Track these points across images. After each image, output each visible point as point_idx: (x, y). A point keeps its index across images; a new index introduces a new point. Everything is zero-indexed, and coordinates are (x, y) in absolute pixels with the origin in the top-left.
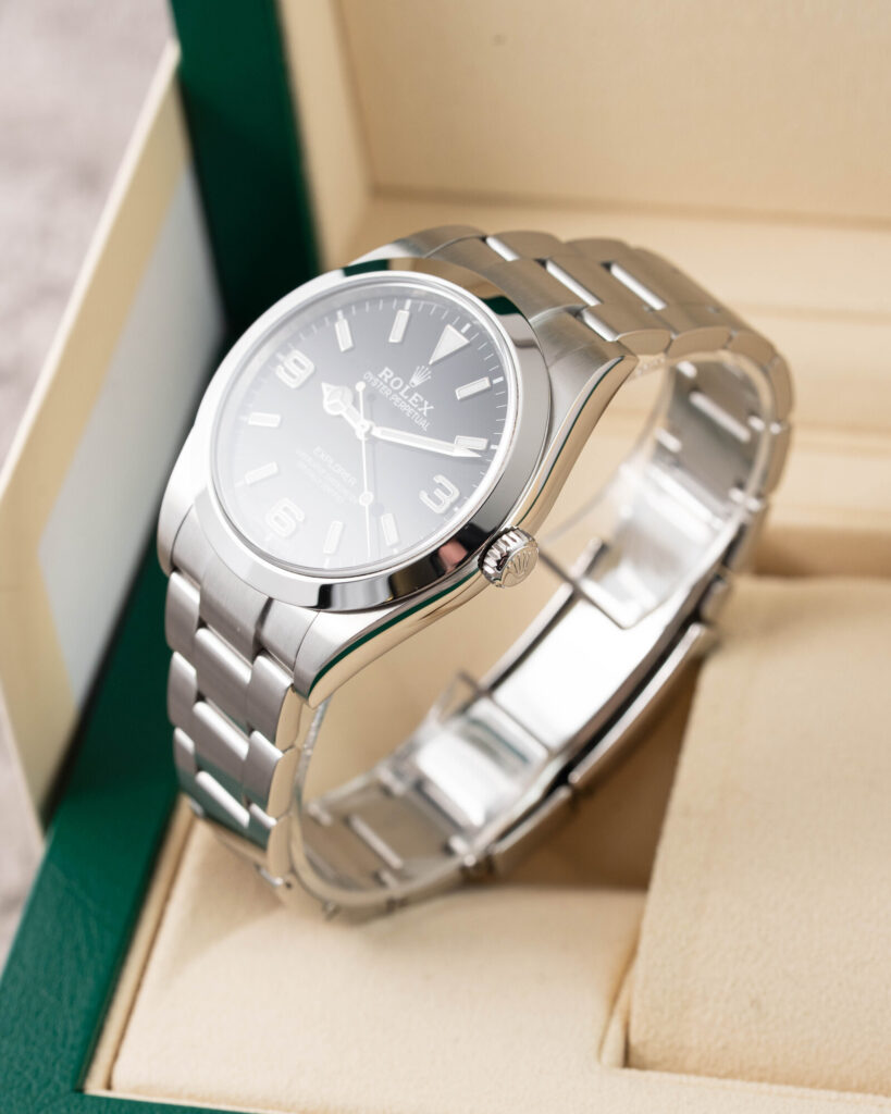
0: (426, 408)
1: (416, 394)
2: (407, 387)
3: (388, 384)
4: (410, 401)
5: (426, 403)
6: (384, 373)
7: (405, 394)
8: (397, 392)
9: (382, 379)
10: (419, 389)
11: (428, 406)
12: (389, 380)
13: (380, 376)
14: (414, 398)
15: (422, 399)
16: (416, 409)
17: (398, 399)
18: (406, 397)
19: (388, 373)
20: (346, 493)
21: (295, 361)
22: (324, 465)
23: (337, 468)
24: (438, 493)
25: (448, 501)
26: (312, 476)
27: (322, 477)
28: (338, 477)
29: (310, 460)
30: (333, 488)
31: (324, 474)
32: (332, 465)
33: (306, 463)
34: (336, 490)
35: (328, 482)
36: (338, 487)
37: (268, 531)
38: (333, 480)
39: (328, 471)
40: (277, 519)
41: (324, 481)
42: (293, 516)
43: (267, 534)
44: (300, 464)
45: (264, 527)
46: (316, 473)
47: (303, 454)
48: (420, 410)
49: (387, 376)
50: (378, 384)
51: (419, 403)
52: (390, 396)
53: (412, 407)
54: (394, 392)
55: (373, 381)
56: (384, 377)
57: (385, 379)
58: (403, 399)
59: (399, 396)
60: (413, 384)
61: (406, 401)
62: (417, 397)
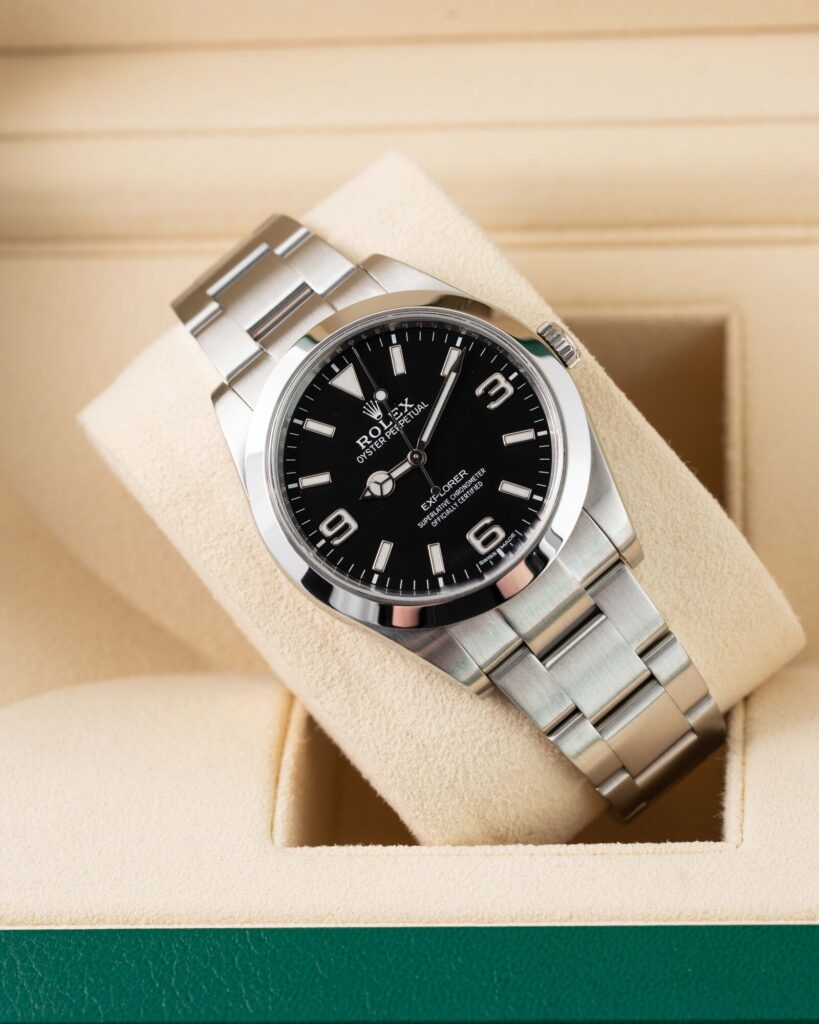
0: (406, 405)
1: (390, 414)
2: (381, 422)
3: (374, 440)
4: (395, 419)
5: (401, 405)
6: (361, 445)
7: (387, 424)
8: (383, 431)
9: (367, 445)
11: (404, 403)
12: (370, 438)
13: (363, 447)
14: (393, 416)
15: (396, 409)
16: (404, 415)
17: (391, 431)
18: (391, 423)
20: (473, 479)
21: (331, 526)
22: (440, 500)
23: (446, 488)
24: (493, 392)
25: (503, 383)
26: (448, 512)
27: (452, 502)
28: (455, 487)
29: (433, 514)
30: (465, 492)
31: (450, 500)
32: (442, 492)
33: (435, 517)
34: (469, 489)
35: (459, 497)
36: (465, 487)
37: (494, 554)
38: (458, 492)
39: (447, 496)
40: (485, 543)
41: (456, 500)
42: (486, 528)
43: (498, 555)
44: (435, 523)
45: (491, 557)
46: (446, 508)
47: (425, 520)
48: (406, 410)
49: (366, 441)
50: (371, 449)
51: (399, 412)
52: (386, 438)
53: (402, 418)
54: (383, 434)
55: (367, 455)
56: (365, 444)
57: (369, 442)
58: (392, 426)
59: (388, 429)
60: (379, 417)
61: (394, 423)
62: (393, 413)
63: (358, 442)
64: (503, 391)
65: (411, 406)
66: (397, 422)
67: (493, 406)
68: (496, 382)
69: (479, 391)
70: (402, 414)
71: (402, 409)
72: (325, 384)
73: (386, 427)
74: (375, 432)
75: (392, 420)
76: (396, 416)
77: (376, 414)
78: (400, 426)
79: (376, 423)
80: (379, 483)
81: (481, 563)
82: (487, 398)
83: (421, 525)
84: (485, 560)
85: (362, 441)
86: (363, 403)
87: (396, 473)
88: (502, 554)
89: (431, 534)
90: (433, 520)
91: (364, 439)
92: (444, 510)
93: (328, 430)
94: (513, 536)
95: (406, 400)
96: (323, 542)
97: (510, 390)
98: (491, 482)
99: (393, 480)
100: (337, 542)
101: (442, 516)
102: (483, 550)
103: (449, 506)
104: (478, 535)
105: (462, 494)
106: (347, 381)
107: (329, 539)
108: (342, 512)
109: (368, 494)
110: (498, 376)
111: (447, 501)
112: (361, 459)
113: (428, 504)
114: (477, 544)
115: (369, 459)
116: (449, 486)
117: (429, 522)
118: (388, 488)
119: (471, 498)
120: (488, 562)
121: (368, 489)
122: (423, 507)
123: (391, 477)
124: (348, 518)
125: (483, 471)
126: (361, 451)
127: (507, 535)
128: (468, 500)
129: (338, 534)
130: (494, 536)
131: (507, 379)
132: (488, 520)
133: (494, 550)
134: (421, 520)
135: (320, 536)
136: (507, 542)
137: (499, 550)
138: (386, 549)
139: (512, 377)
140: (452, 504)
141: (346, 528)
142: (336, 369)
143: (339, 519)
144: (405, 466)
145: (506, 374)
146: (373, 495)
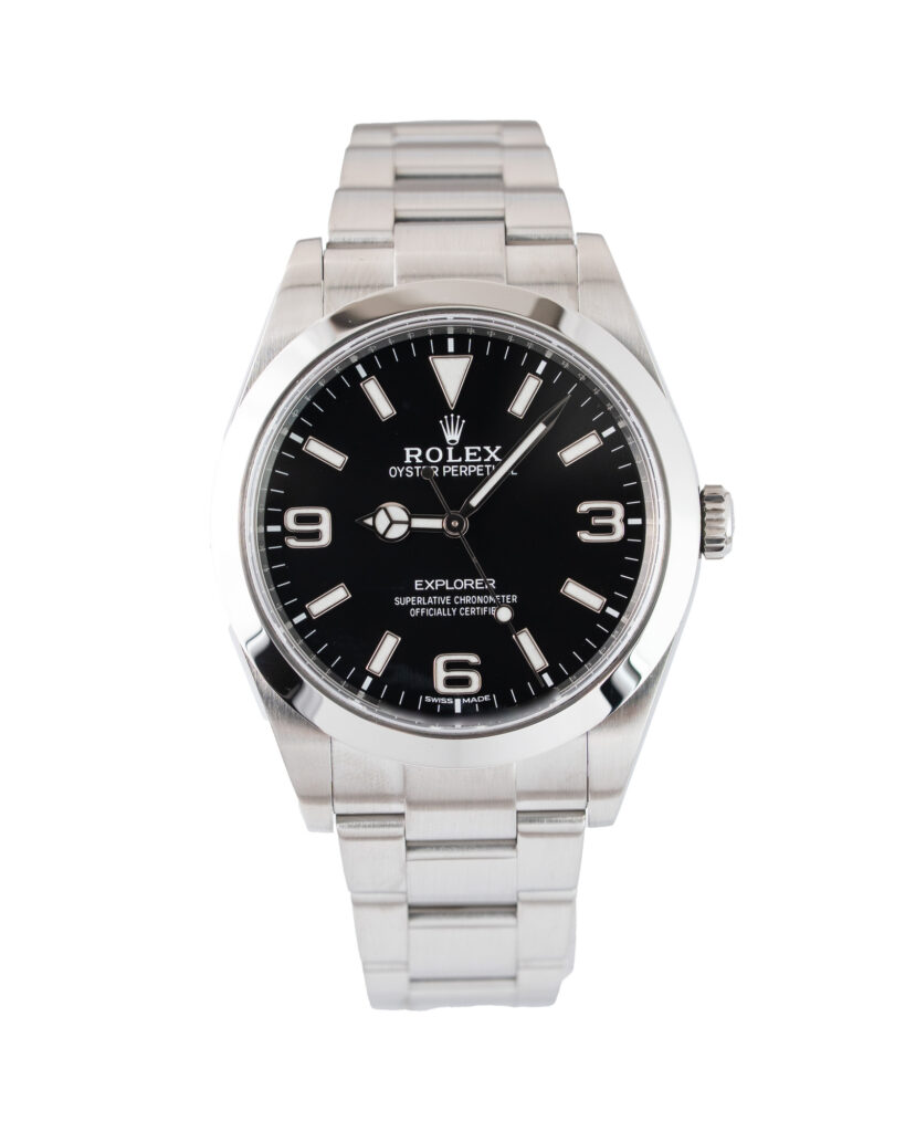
0: (493, 454)
1: (467, 449)
2: (450, 450)
3: (426, 462)
4: (468, 460)
5: (487, 448)
6: (408, 456)
7: (454, 458)
8: (444, 462)
9: (413, 462)
10: (465, 440)
11: (493, 449)
12: (423, 457)
13: (408, 461)
14: (468, 454)
15: (479, 448)
16: (482, 463)
17: (452, 469)
18: (460, 460)
20: (495, 599)
21: (300, 519)
22: (442, 592)
23: (459, 584)
24: (597, 521)
25: (617, 522)
26: (439, 612)
27: (453, 605)
28: (469, 592)
29: (420, 600)
30: (477, 605)
31: (452, 600)
32: (451, 585)
33: (421, 606)
34: (482, 605)
35: (464, 605)
36: (480, 599)
37: (450, 701)
38: (467, 599)
39: (453, 593)
40: (450, 682)
41: (459, 606)
42: (465, 665)
43: (453, 705)
44: (414, 612)
45: (443, 701)
46: (441, 606)
47: (407, 600)
48: (488, 460)
49: (416, 457)
50: (415, 471)
51: (479, 454)
52: (440, 472)
53: (476, 464)
54: (440, 465)
55: (404, 472)
56: (413, 459)
57: (418, 461)
58: (458, 464)
59: (451, 464)
60: (453, 441)
61: (463, 463)
62: (471, 451)
63: (408, 450)
64: (608, 529)
65: (497, 459)
66: (468, 464)
67: (585, 536)
68: (609, 513)
69: (584, 507)
70: (479, 459)
71: (484, 454)
72: (424, 353)
73: (450, 460)
74: (434, 455)
75: (464, 458)
76: (471, 457)
77: (453, 435)
78: (466, 471)
79: (444, 445)
80: (392, 521)
81: (428, 699)
82: (585, 522)
83: (398, 601)
84: (435, 700)
85: (412, 452)
86: (448, 412)
87: (419, 523)
88: (458, 709)
89: (400, 622)
90: (415, 607)
91: (416, 452)
92: (436, 606)
93: (385, 409)
94: (486, 698)
95: (498, 448)
96: (277, 529)
97: (619, 533)
99: (410, 528)
100: (292, 543)
101: (428, 612)
102: (440, 687)
103: (445, 606)
104: (449, 666)
105: (470, 605)
106: (451, 373)
107: (286, 533)
108: (325, 514)
109: (369, 521)
110: (618, 509)
111: (448, 598)
112: (395, 471)
113: (425, 585)
114: (440, 674)
115: (403, 480)
116: (465, 584)
117: (410, 606)
118: (397, 532)
119: (477, 618)
120: (436, 704)
121: (374, 517)
122: (417, 583)
123: (409, 523)
124: (325, 527)
125: (515, 599)
126: (401, 463)
127: (481, 693)
128: (472, 617)
129: (300, 536)
130: (465, 682)
131: (625, 521)
132: (473, 659)
133: (454, 696)
134: (403, 595)
135: (279, 519)
136: (474, 699)
137: (458, 702)
138: (339, 595)
139: (632, 521)
140: (450, 606)
141: (316, 535)
142: (451, 348)
143: (316, 519)
144: (436, 523)
145: (629, 513)
146: (374, 527)
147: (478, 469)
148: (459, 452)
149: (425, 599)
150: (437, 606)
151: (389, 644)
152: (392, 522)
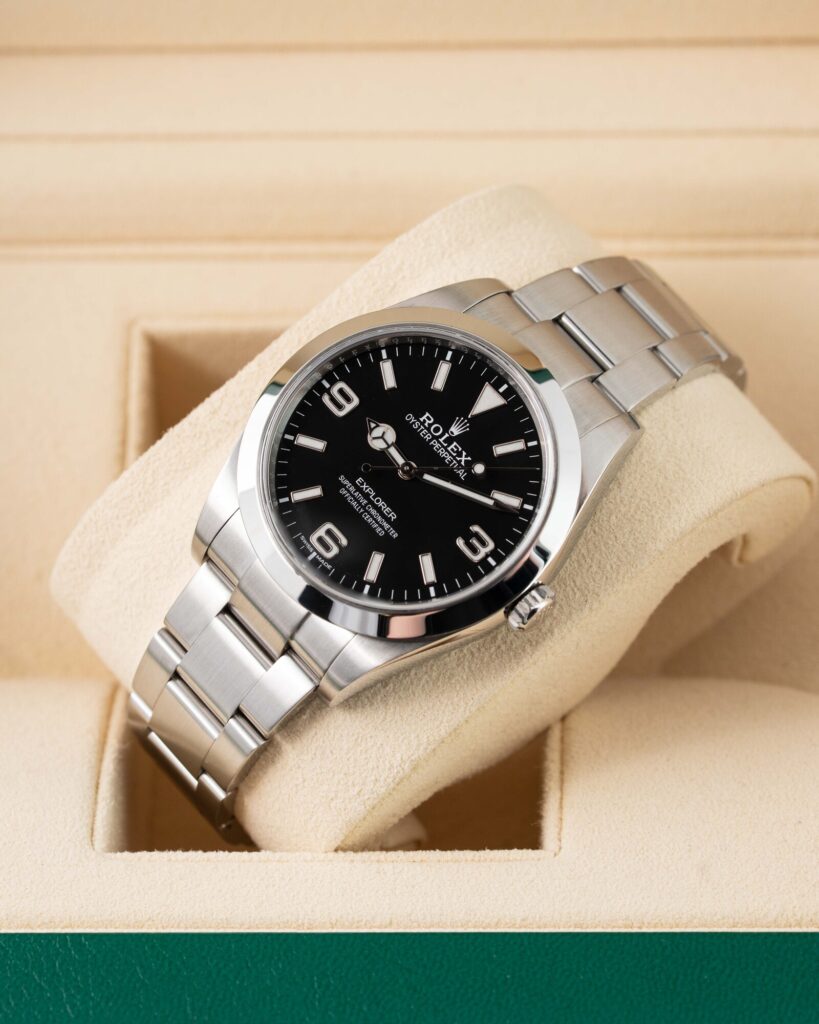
0: (463, 459)
1: (455, 443)
2: (447, 435)
3: (428, 429)
4: (449, 449)
5: (464, 453)
6: (424, 417)
8: (437, 438)
9: (423, 423)
10: (458, 439)
11: (466, 456)
12: (430, 425)
13: (422, 419)
14: (452, 446)
15: (460, 449)
16: (454, 458)
17: (437, 445)
18: (445, 445)
19: (429, 418)
20: (386, 526)
21: (341, 391)
22: (366, 496)
23: (378, 501)
24: (474, 542)
25: (483, 551)
26: (354, 504)
27: (364, 507)
28: (379, 510)
29: (352, 489)
30: (374, 519)
31: (366, 505)
32: (374, 497)
33: (349, 491)
34: (377, 522)
35: (369, 513)
36: (379, 519)
37: (311, 550)
38: (374, 512)
39: (370, 502)
40: (320, 540)
41: (366, 511)
43: (310, 553)
44: (343, 491)
45: (308, 546)
46: (358, 502)
47: (346, 482)
48: (458, 459)
49: (428, 421)
50: (419, 427)
51: (457, 452)
52: (430, 441)
53: (451, 455)
54: (434, 437)
55: (414, 423)
56: (425, 421)
57: (426, 424)
58: (443, 446)
59: (439, 442)
60: (452, 433)
61: (446, 448)
62: (455, 447)
63: (427, 414)
64: (475, 551)
66: (447, 451)
67: (460, 543)
68: (483, 543)
69: (476, 528)
70: (455, 454)
71: (460, 454)
72: (487, 378)
73: (441, 440)
74: (436, 430)
75: (448, 446)
76: (452, 450)
77: (455, 430)
78: (442, 453)
79: (446, 430)
81: (303, 538)
82: (468, 536)
83: (342, 478)
84: (305, 542)
86: (466, 416)
87: (393, 451)
88: (310, 557)
89: (331, 488)
90: (346, 489)
91: (429, 419)
93: (439, 383)
94: (329, 567)
96: (327, 385)
97: (476, 558)
98: (383, 544)
99: (387, 449)
100: (326, 399)
101: (349, 498)
102: (314, 538)
103: (360, 504)
104: (329, 533)
105: (372, 516)
106: (489, 399)
107: (329, 391)
108: (355, 402)
109: (373, 425)
110: (491, 545)
111: (366, 502)
112: (410, 418)
113: (362, 484)
114: (321, 532)
115: (409, 426)
116: (381, 504)
117: (345, 486)
118: (378, 445)
119: (368, 526)
120: (303, 544)
121: (377, 426)
122: (360, 479)
123: (389, 446)
124: (349, 407)
125: (395, 536)
126: (417, 418)
127: (329, 561)
128: (366, 522)
129: (333, 400)
130: (327, 548)
131: (487, 556)
132: (344, 541)
133: (315, 550)
134: (347, 478)
135: (333, 383)
136: (323, 561)
137: (314, 554)
138: (318, 445)
139: (490, 560)
140: (362, 507)
141: (340, 407)
142: (501, 390)
143: (348, 399)
144: (400, 460)
145: (493, 554)
146: (372, 430)
147: (449, 458)
148: (449, 441)
149: (354, 491)
150: (356, 500)
151: (316, 492)
152: (382, 437)
